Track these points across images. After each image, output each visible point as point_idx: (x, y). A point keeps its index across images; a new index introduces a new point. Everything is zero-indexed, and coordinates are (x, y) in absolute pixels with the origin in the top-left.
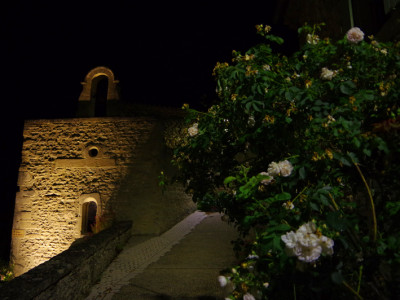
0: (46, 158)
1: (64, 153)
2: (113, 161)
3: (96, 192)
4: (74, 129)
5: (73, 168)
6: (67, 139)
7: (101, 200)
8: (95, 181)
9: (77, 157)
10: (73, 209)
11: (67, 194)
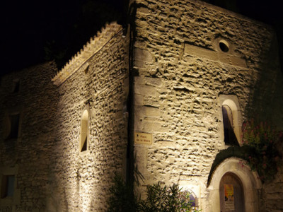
0: (170, 38)
1: (192, 39)
2: (244, 61)
3: (233, 94)
4: (199, 12)
5: (204, 59)
6: (192, 21)
7: (240, 105)
8: (230, 80)
9: (207, 47)
10: (212, 111)
11: (203, 90)
